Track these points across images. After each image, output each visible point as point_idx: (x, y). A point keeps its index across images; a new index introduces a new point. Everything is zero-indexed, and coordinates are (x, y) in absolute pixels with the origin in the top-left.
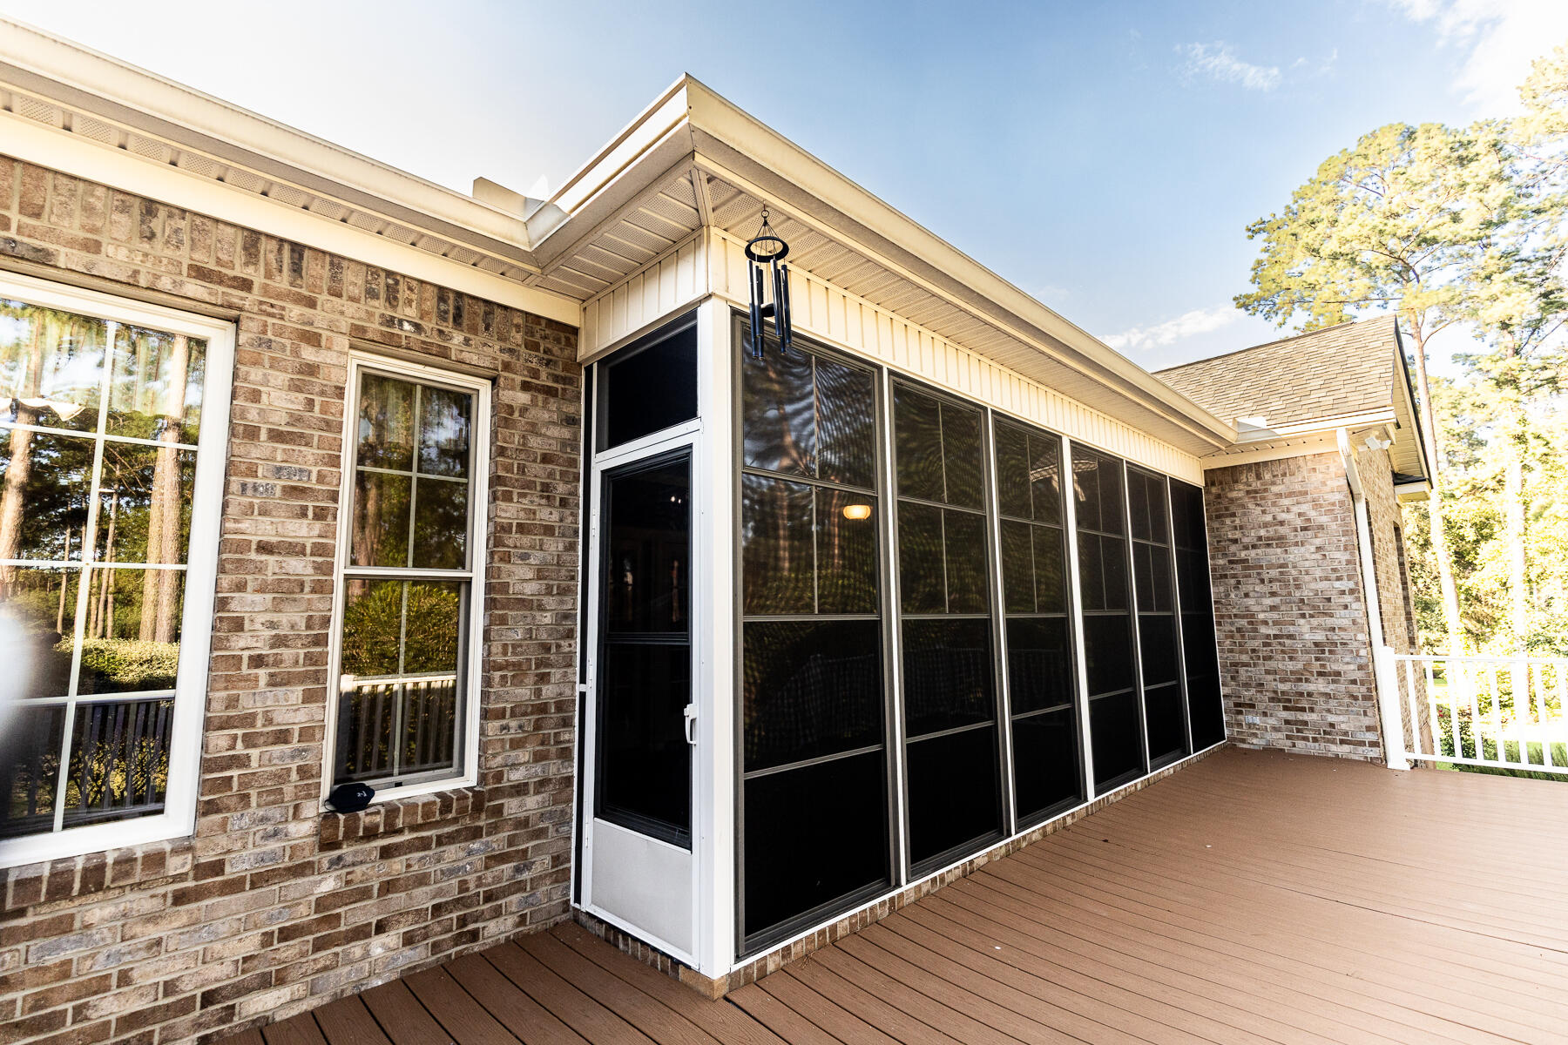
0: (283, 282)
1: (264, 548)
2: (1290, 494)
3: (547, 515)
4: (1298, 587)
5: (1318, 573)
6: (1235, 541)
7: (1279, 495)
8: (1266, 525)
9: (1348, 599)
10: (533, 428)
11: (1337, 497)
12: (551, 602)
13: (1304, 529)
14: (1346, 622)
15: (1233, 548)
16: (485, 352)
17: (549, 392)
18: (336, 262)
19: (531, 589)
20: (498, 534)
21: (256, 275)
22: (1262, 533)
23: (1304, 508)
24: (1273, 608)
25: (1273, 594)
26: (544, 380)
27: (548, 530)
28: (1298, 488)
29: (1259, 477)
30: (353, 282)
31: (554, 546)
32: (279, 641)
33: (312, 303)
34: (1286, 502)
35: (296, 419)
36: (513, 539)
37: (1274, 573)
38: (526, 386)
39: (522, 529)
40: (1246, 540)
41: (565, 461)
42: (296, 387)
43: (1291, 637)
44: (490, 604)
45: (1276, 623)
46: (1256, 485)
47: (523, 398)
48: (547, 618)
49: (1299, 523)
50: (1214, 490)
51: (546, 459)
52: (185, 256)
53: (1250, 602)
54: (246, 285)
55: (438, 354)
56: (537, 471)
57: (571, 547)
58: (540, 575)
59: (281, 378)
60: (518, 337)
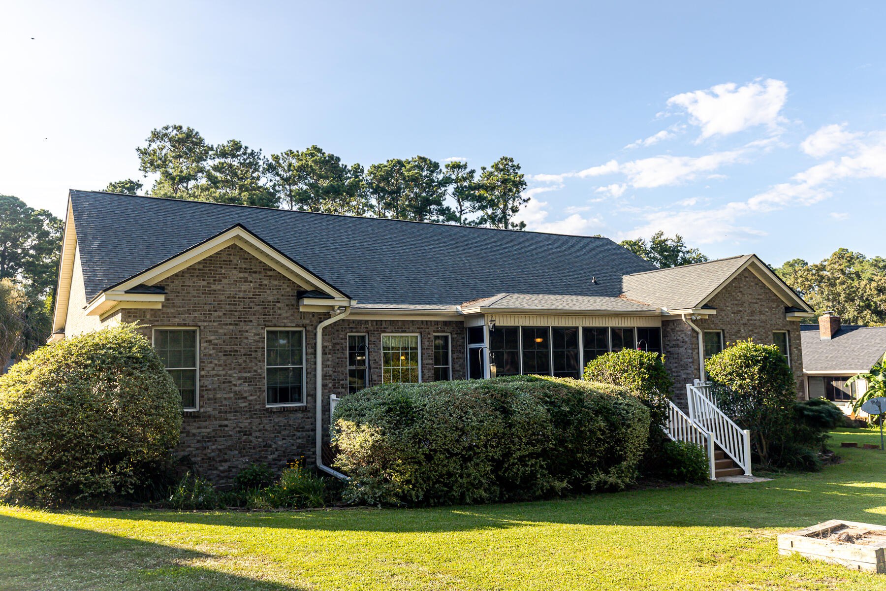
0: (426, 327)
1: (427, 364)
2: (680, 331)
3: (461, 356)
4: (681, 360)
5: (686, 356)
6: (668, 345)
7: (678, 331)
8: (675, 340)
9: (691, 365)
10: (458, 341)
11: (689, 333)
12: (461, 370)
13: (683, 342)
14: (690, 372)
15: (668, 347)
16: (450, 329)
17: (460, 334)
18: (431, 321)
19: (459, 368)
20: (453, 359)
21: (423, 326)
22: (674, 343)
23: (683, 335)
24: (676, 367)
25: (676, 363)
26: (459, 332)
27: (460, 358)
28: (682, 329)
29: (674, 324)
30: (433, 323)
31: (462, 361)
32: (429, 377)
33: (428, 328)
34: (679, 333)
35: (428, 346)
36: (456, 360)
37: (676, 356)
38: (456, 334)
39: (457, 358)
40: (670, 345)
41: (463, 346)
42: (428, 341)
43: (679, 376)
44: (452, 371)
45: (677, 372)
46: (673, 327)
47: (456, 336)
48: (461, 373)
49: (682, 340)
50: (664, 328)
51: (460, 346)
52: (416, 326)
53: (671, 365)
54: (422, 328)
55: (444, 331)
56: (458, 348)
57: (464, 361)
58: (460, 366)
59: (426, 340)
60: (454, 325)
